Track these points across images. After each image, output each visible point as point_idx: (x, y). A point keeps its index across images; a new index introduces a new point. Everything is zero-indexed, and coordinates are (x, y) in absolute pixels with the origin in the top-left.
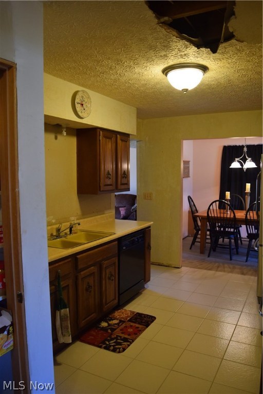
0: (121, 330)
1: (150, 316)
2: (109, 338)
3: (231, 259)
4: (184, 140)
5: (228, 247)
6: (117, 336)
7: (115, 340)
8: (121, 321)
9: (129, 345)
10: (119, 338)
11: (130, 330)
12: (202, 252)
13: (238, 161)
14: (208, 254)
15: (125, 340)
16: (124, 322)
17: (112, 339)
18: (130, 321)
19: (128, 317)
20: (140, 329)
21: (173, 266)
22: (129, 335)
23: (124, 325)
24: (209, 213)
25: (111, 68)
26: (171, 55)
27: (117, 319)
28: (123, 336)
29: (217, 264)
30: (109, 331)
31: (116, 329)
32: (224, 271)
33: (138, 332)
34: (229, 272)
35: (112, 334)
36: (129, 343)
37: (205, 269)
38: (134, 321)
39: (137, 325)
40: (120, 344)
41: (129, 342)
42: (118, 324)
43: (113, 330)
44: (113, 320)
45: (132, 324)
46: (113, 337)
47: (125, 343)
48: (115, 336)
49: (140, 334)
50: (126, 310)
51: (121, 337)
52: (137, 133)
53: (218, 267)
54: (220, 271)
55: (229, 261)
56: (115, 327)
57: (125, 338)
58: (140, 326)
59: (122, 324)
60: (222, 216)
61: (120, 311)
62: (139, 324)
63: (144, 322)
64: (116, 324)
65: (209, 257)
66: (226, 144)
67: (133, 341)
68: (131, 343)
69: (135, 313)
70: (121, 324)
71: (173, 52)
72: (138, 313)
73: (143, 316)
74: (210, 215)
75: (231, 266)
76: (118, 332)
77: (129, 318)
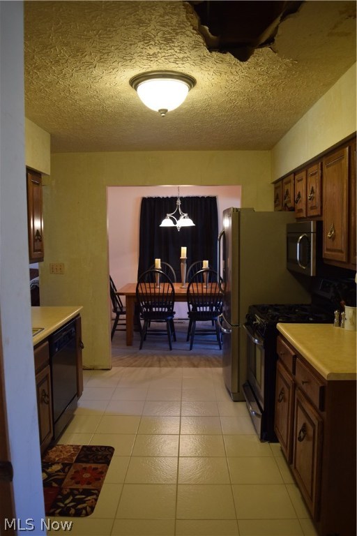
0: (72, 479)
1: (106, 447)
2: (60, 497)
3: (171, 349)
4: (110, 186)
5: (166, 333)
6: (71, 489)
7: (71, 498)
8: (65, 465)
9: (96, 500)
10: (76, 492)
11: (87, 475)
12: (129, 344)
13: (171, 218)
14: (139, 345)
15: (88, 493)
16: (70, 465)
17: (66, 497)
18: (78, 460)
19: (72, 455)
20: (100, 470)
21: (101, 368)
22: (89, 483)
23: (72, 471)
24: (139, 288)
25: (57, 62)
26: (163, 54)
27: (58, 463)
28: (81, 487)
29: (156, 358)
30: (55, 485)
31: (63, 479)
32: (170, 366)
33: (99, 476)
34: (176, 367)
35: (61, 489)
36: (95, 497)
37: (145, 366)
38: (84, 459)
39: (94, 466)
40: (82, 501)
41: (93, 494)
42: (63, 470)
43: (60, 482)
44: (51, 466)
45: (84, 465)
46: (65, 493)
47: (89, 498)
48: (68, 490)
49: (104, 478)
50: (63, 446)
51: (77, 490)
52: (51, 172)
53: (159, 361)
54: (165, 366)
55: (169, 352)
56: (60, 477)
57: (84, 490)
58: (99, 466)
59: (69, 469)
60: (153, 291)
61: (54, 449)
62: (95, 463)
63: (101, 459)
64: (59, 471)
65: (141, 348)
66: (146, 196)
67: (99, 492)
68: (98, 495)
69: (80, 447)
70: (67, 469)
71: (170, 51)
72: (84, 446)
73: (94, 449)
74: (140, 292)
75: (175, 357)
76: (69, 484)
77: (75, 458)
